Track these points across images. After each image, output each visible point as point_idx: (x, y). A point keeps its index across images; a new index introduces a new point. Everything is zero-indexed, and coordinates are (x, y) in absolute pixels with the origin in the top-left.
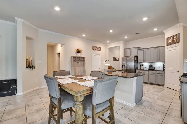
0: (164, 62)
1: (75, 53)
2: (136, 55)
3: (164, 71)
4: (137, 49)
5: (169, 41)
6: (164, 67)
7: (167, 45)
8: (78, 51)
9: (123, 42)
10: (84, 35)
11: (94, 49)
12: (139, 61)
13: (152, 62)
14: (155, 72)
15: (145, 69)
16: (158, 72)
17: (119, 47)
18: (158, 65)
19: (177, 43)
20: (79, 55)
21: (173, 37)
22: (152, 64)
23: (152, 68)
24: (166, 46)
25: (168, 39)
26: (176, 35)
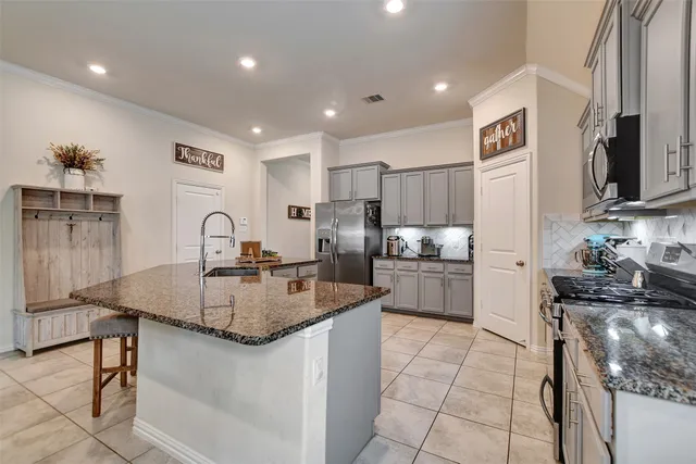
0: (470, 226)
1: (46, 169)
2: (374, 195)
3: (470, 261)
4: (374, 172)
5: (488, 141)
6: (471, 247)
7: (484, 157)
8: (72, 160)
9: (323, 138)
10: (98, 70)
11: (185, 161)
12: (383, 223)
13: (432, 227)
14: (439, 266)
15: (407, 254)
16: (452, 267)
17: (306, 158)
18: (452, 240)
19: (515, 147)
20: (75, 181)
21: (503, 122)
22: (431, 235)
23: (430, 252)
24: (478, 163)
25: (484, 132)
26: (513, 117)
